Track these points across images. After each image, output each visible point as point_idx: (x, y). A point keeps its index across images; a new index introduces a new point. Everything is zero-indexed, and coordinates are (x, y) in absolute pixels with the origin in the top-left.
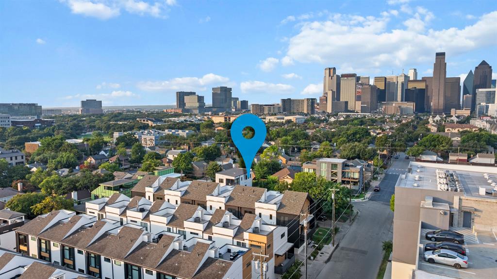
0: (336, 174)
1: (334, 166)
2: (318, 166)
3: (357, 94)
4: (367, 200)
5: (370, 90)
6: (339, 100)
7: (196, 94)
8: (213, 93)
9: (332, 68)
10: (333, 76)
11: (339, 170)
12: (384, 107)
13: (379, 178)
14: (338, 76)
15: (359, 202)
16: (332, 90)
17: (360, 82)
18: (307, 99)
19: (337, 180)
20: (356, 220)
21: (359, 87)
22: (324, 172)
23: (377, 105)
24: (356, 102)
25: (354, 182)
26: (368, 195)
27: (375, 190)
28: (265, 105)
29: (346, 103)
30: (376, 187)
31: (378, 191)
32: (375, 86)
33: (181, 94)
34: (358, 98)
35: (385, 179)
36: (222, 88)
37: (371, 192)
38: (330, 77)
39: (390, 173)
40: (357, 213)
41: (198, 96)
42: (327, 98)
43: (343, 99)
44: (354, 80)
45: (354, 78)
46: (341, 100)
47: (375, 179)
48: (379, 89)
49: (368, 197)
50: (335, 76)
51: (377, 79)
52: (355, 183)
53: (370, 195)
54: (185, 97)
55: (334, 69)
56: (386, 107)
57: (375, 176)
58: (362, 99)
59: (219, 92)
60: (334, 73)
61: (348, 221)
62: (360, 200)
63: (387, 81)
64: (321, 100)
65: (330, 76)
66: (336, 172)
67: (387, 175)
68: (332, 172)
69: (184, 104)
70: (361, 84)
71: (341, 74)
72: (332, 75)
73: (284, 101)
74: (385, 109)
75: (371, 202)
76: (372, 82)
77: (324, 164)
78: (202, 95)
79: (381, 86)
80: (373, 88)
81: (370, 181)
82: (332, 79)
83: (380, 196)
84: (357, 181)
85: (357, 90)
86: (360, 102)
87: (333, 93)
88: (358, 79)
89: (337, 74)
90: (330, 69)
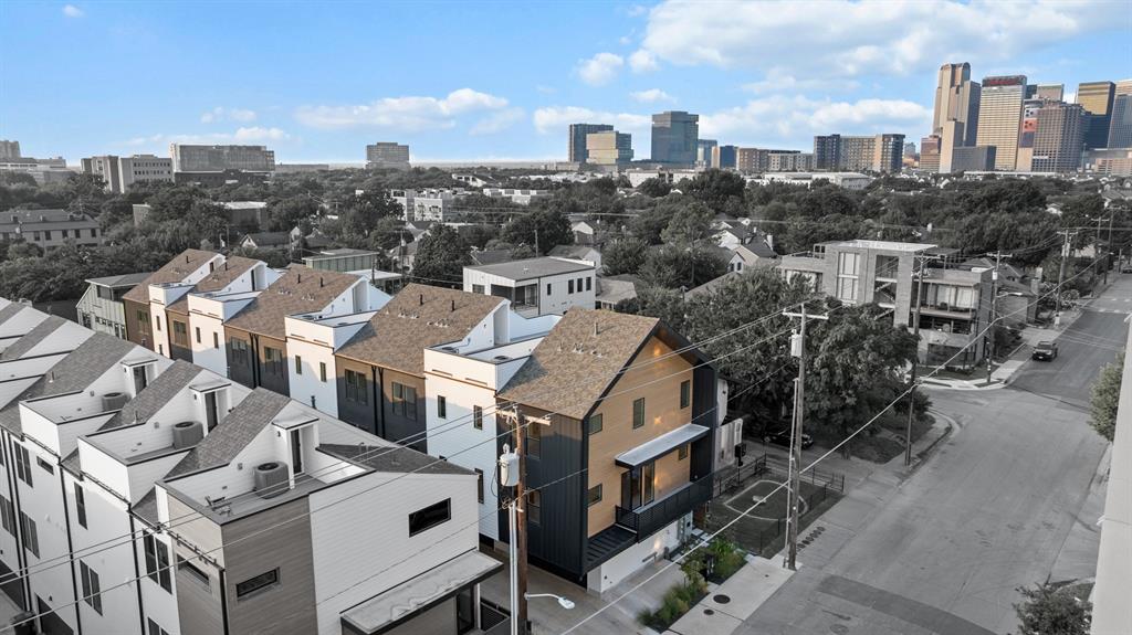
0: (890, 292)
1: (887, 263)
2: (829, 262)
3: (1024, 130)
4: (1000, 386)
5: (1062, 116)
6: (974, 144)
7: (615, 129)
8: (653, 128)
9: (960, 65)
10: (962, 85)
11: (903, 280)
12: (1099, 161)
13: (1057, 320)
14: (974, 85)
15: (966, 393)
16: (955, 120)
17: (1035, 97)
18: (884, 136)
19: (892, 314)
20: (935, 459)
21: (1031, 110)
22: (848, 283)
23: (1079, 158)
24: (1020, 150)
25: (956, 320)
26: (1007, 370)
27: (1036, 357)
28: (773, 152)
29: (992, 151)
30: (1041, 346)
31: (1047, 359)
32: (1078, 105)
33: (580, 131)
34: (1026, 140)
35: (1077, 326)
36: (674, 115)
37: (1021, 363)
38: (954, 88)
39: (1102, 310)
40: (949, 429)
41: (617, 133)
42: (940, 140)
43: (982, 141)
44: (1017, 92)
45: (1021, 87)
46: (979, 144)
47: (1041, 324)
48: (1089, 113)
49: (1005, 377)
50: (967, 84)
51: (1085, 89)
52: (960, 326)
53: (1013, 370)
54: (588, 136)
55: (967, 66)
56: (1104, 162)
57: (1044, 315)
58: (1037, 140)
59: (668, 125)
60: (966, 76)
61: (900, 459)
62: (968, 385)
63: (1117, 93)
64: (925, 146)
65: (952, 85)
66: (893, 286)
67: (1087, 314)
68: (878, 284)
69: (586, 154)
70: (1038, 103)
71: (984, 77)
72: (958, 82)
73: (821, 141)
74: (1101, 167)
75: (1014, 394)
76: (1070, 98)
77: (850, 258)
78: (627, 132)
79: (1098, 106)
80: (1072, 112)
81: (1023, 326)
82: (957, 92)
83: (1054, 375)
84: (967, 316)
85: (1025, 119)
86: (1031, 150)
87: (958, 126)
88: (1031, 90)
89: (972, 79)
90: (954, 67)
